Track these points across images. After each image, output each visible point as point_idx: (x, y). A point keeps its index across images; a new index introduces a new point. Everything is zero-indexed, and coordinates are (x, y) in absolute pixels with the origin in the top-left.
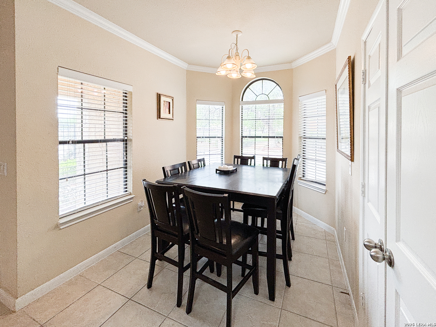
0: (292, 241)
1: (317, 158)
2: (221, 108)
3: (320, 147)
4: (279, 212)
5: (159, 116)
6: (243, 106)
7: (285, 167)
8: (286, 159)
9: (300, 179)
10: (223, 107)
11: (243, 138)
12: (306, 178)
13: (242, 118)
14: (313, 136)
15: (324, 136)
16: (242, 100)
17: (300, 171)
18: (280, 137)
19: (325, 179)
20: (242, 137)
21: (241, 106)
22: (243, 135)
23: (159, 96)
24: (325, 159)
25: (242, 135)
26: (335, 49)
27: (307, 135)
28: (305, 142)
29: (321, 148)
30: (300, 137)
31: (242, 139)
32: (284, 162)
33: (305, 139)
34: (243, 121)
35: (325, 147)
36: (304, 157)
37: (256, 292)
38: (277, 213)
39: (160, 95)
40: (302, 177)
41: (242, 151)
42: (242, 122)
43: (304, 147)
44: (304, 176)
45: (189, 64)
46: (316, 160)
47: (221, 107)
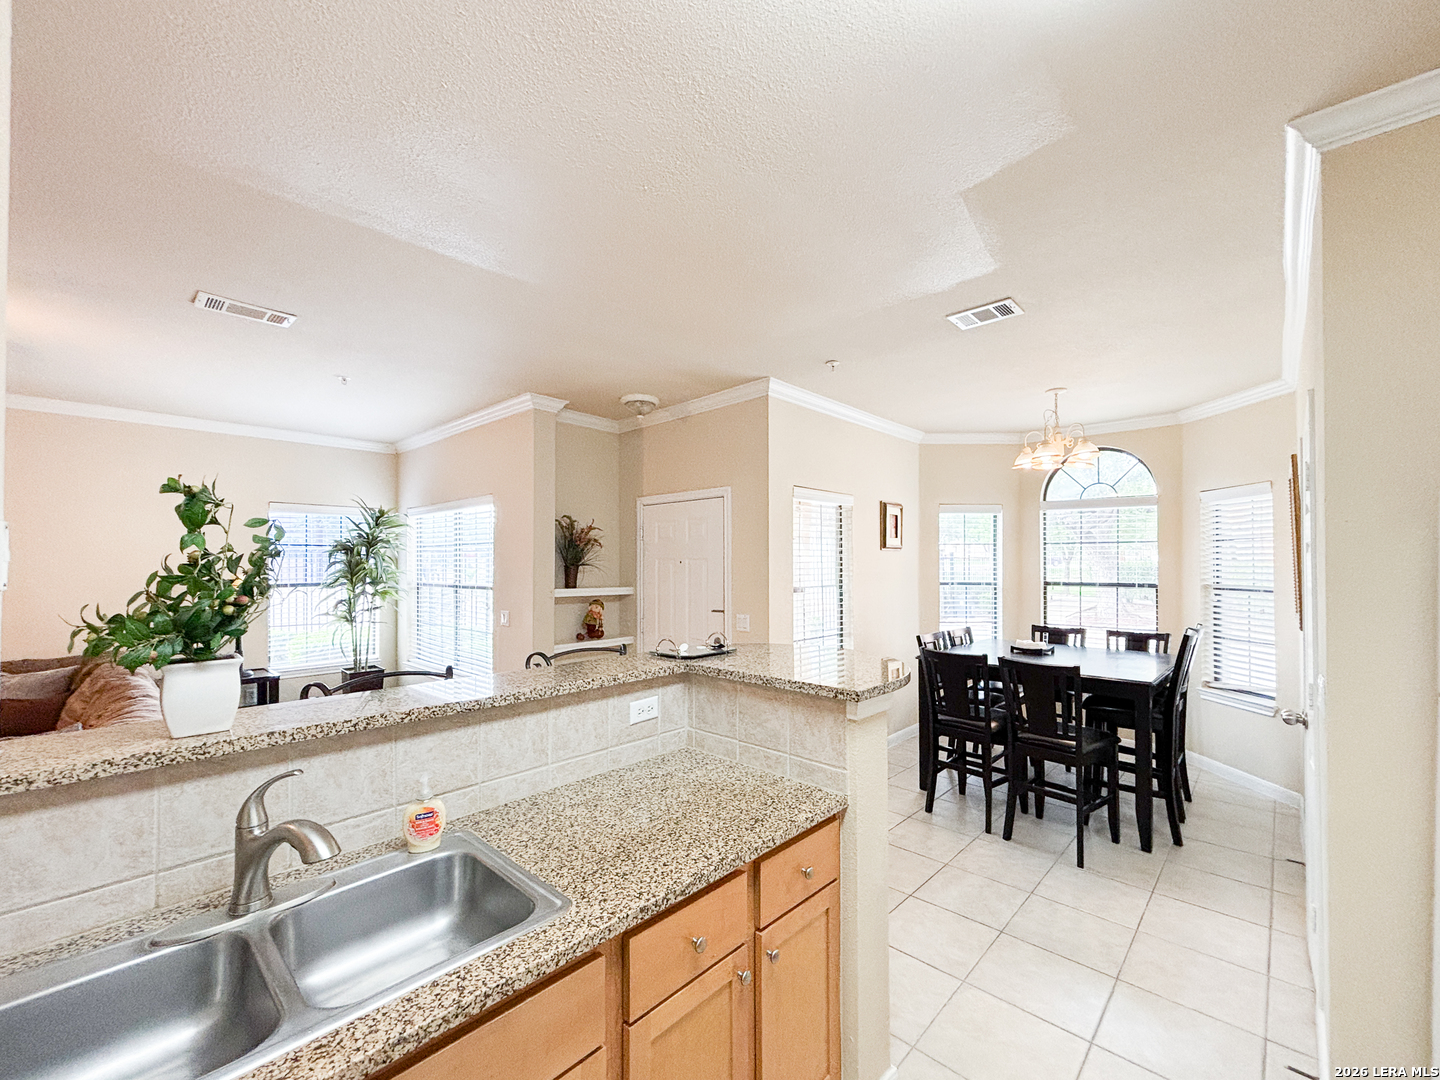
0: (1186, 804)
1: (1252, 635)
2: (993, 519)
3: (1258, 609)
4: (1156, 716)
5: (884, 545)
6: (1047, 512)
7: (1165, 651)
8: (1168, 635)
9: (1207, 684)
10: (995, 517)
11: (1049, 587)
12: (1225, 684)
13: (1045, 539)
14: (1241, 583)
15: (1271, 586)
16: (1045, 500)
17: (1207, 666)
18: (1151, 586)
19: (1274, 685)
20: (1046, 584)
21: (1041, 513)
22: (1047, 580)
23: (884, 507)
24: (1273, 638)
25: (1045, 578)
26: (1294, 392)
27: (1224, 583)
28: (1218, 598)
29: (1263, 612)
30: (1206, 587)
31: (1045, 588)
32: (1162, 643)
33: (1218, 592)
34: (1047, 546)
35: (1272, 611)
36: (1217, 634)
37: (1116, 839)
38: (1154, 718)
39: (885, 505)
40: (1212, 680)
41: (1045, 618)
42: (1045, 549)
43: (1216, 610)
44: (1216, 679)
45: (926, 432)
46: (1249, 642)
47: (992, 515)
